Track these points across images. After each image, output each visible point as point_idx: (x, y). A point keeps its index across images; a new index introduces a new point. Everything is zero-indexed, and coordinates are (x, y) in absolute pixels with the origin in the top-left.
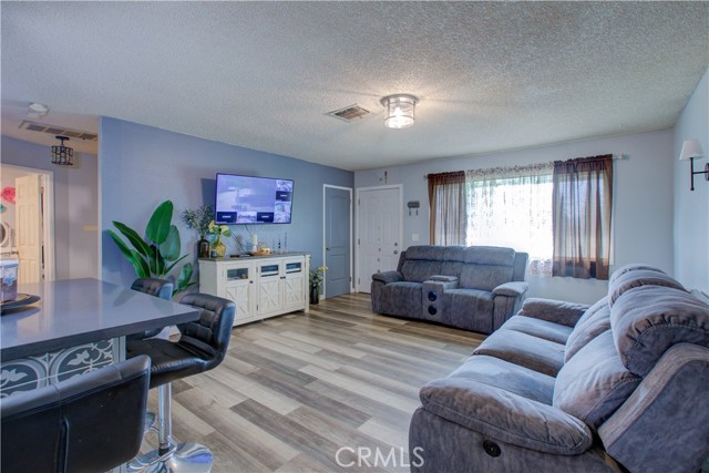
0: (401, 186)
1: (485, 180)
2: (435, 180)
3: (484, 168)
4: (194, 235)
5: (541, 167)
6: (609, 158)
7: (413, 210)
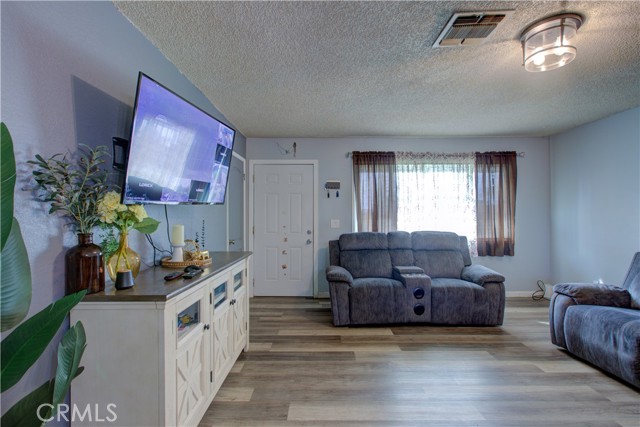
0: (316, 162)
1: (415, 164)
2: (361, 159)
3: (415, 151)
4: (54, 232)
5: (465, 156)
6: (513, 155)
7: (333, 192)
